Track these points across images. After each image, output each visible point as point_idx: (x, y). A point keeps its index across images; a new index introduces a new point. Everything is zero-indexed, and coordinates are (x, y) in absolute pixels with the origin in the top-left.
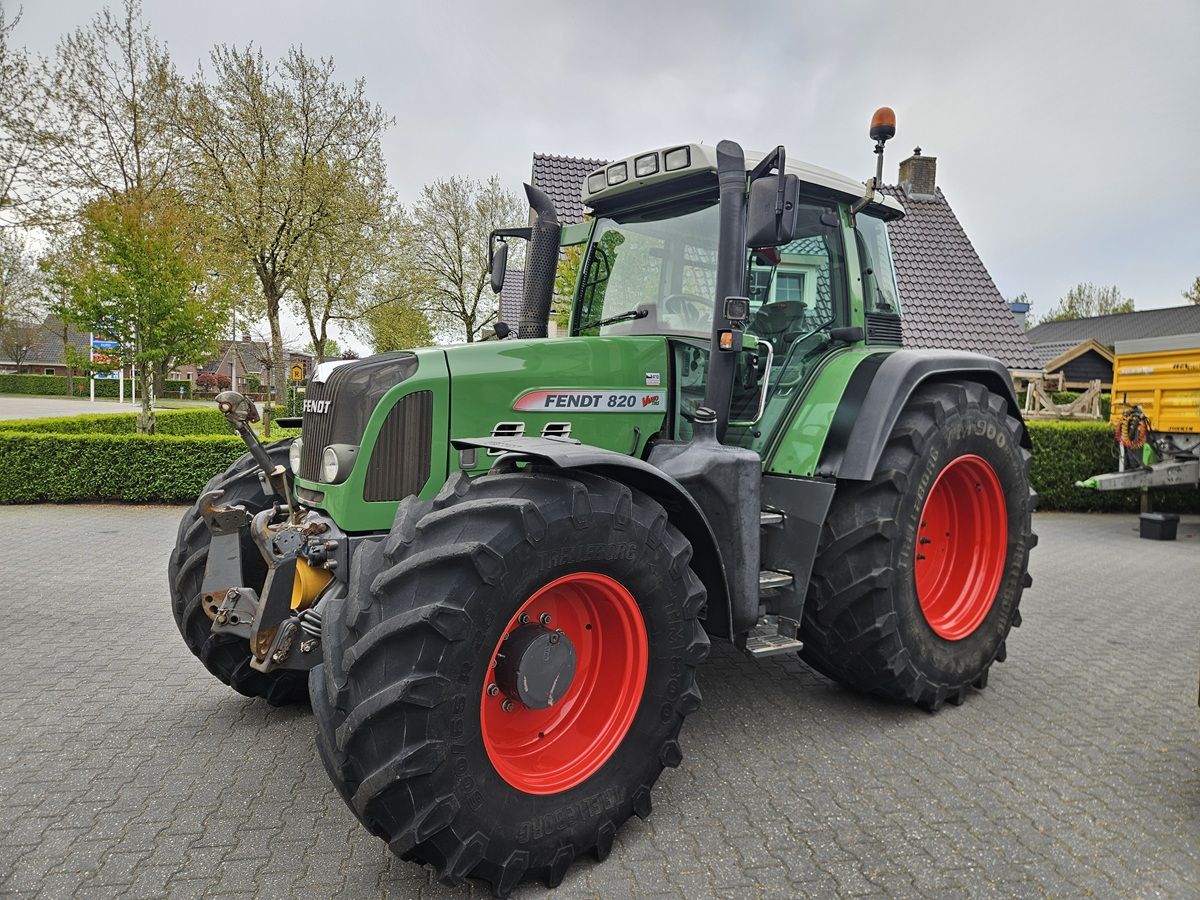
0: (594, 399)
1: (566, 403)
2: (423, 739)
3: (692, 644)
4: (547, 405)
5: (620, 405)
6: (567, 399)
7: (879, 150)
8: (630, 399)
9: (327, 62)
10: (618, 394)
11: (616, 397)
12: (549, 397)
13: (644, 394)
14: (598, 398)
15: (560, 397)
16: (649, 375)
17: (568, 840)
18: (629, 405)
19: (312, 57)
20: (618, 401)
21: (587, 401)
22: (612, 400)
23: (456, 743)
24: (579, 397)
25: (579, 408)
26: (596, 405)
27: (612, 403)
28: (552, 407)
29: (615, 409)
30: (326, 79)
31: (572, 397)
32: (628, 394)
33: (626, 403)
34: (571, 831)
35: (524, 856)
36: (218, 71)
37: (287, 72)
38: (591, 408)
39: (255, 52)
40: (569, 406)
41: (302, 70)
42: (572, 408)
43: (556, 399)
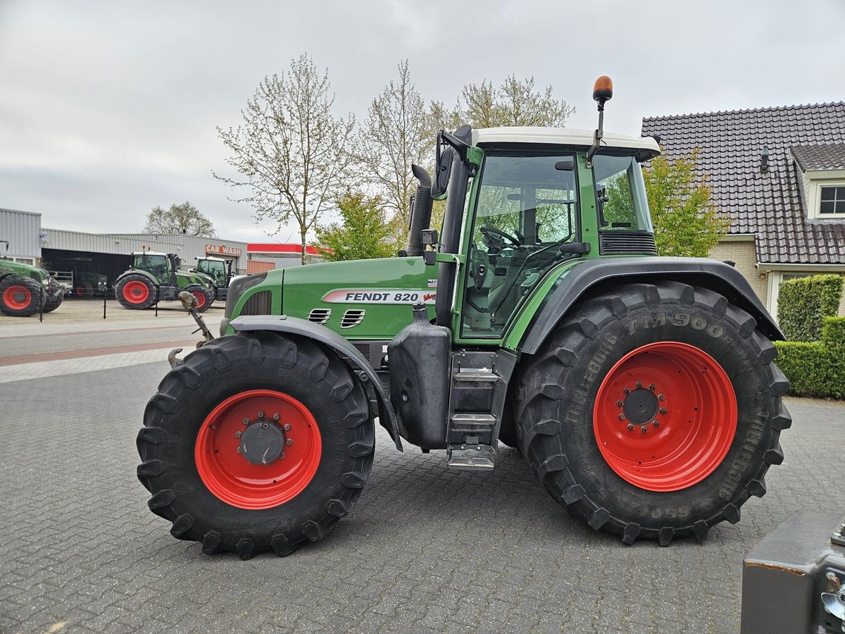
0: (383, 297)
1: (362, 298)
2: (152, 458)
3: (354, 444)
4: (347, 299)
5: (404, 300)
6: (362, 296)
7: (601, 109)
8: (413, 296)
9: (529, 80)
10: (403, 293)
11: (401, 295)
12: (348, 295)
13: (426, 293)
14: (386, 295)
15: (357, 294)
16: (431, 281)
17: (248, 535)
18: (412, 299)
19: (521, 81)
20: (403, 297)
21: (377, 297)
22: (398, 297)
23: (172, 464)
24: (371, 294)
25: (371, 301)
26: (385, 299)
27: (398, 299)
28: (351, 300)
29: (401, 302)
30: (529, 92)
31: (366, 295)
32: (411, 293)
33: (410, 298)
34: (252, 532)
35: (217, 535)
36: (467, 102)
37: (505, 93)
38: (381, 301)
39: (487, 85)
40: (363, 299)
41: (514, 90)
42: (366, 301)
43: (354, 296)
